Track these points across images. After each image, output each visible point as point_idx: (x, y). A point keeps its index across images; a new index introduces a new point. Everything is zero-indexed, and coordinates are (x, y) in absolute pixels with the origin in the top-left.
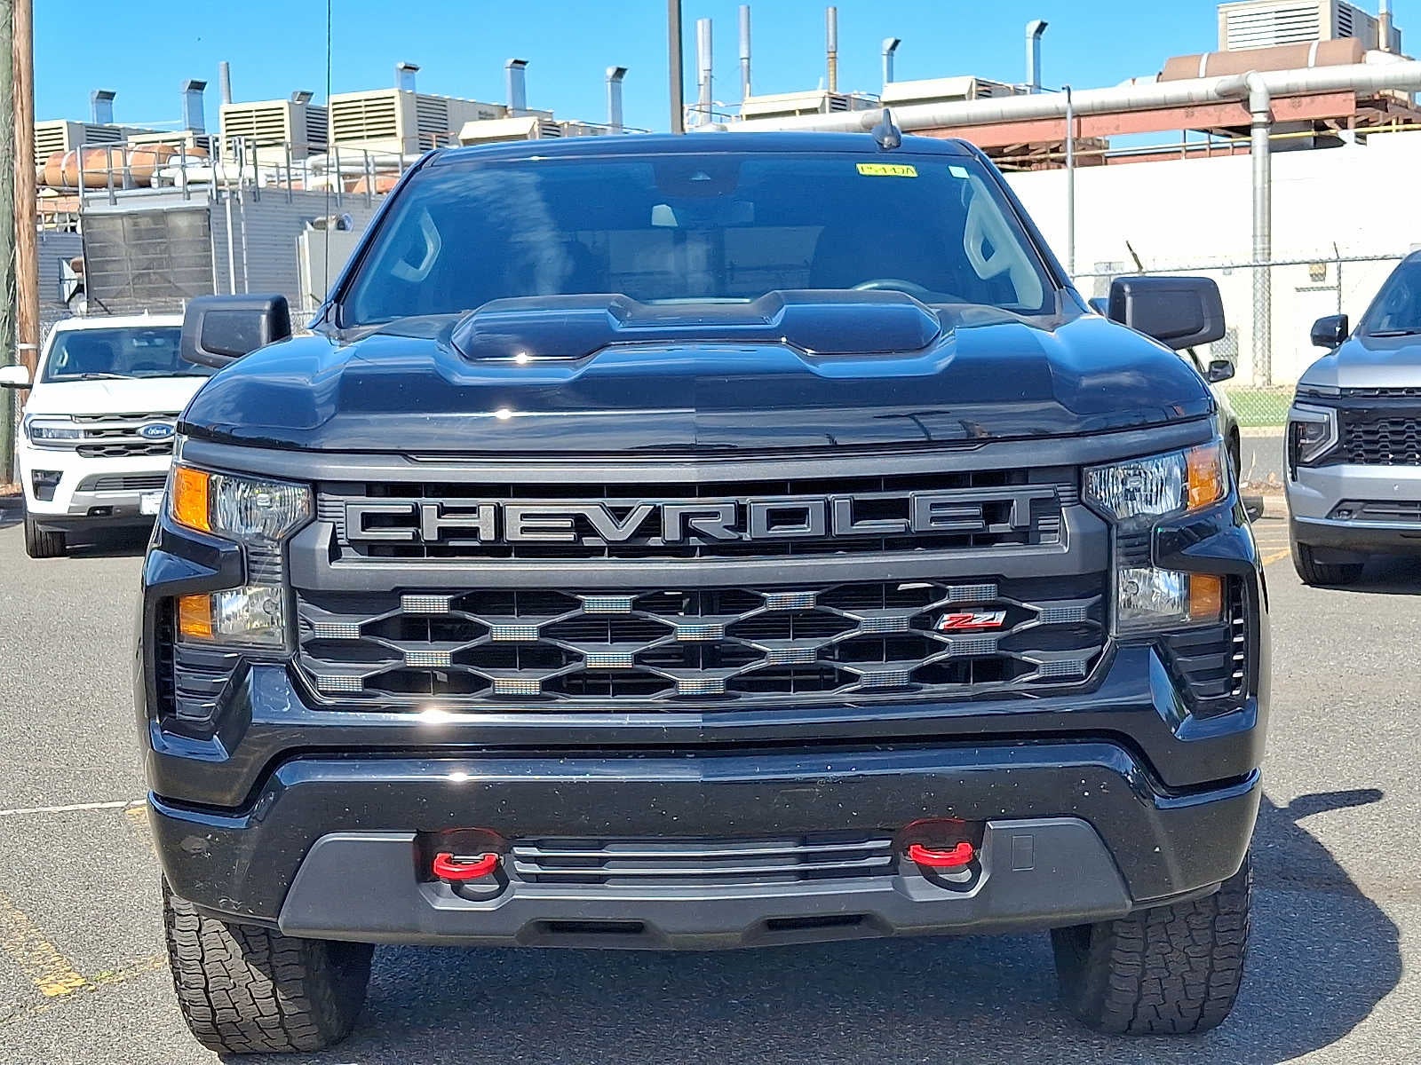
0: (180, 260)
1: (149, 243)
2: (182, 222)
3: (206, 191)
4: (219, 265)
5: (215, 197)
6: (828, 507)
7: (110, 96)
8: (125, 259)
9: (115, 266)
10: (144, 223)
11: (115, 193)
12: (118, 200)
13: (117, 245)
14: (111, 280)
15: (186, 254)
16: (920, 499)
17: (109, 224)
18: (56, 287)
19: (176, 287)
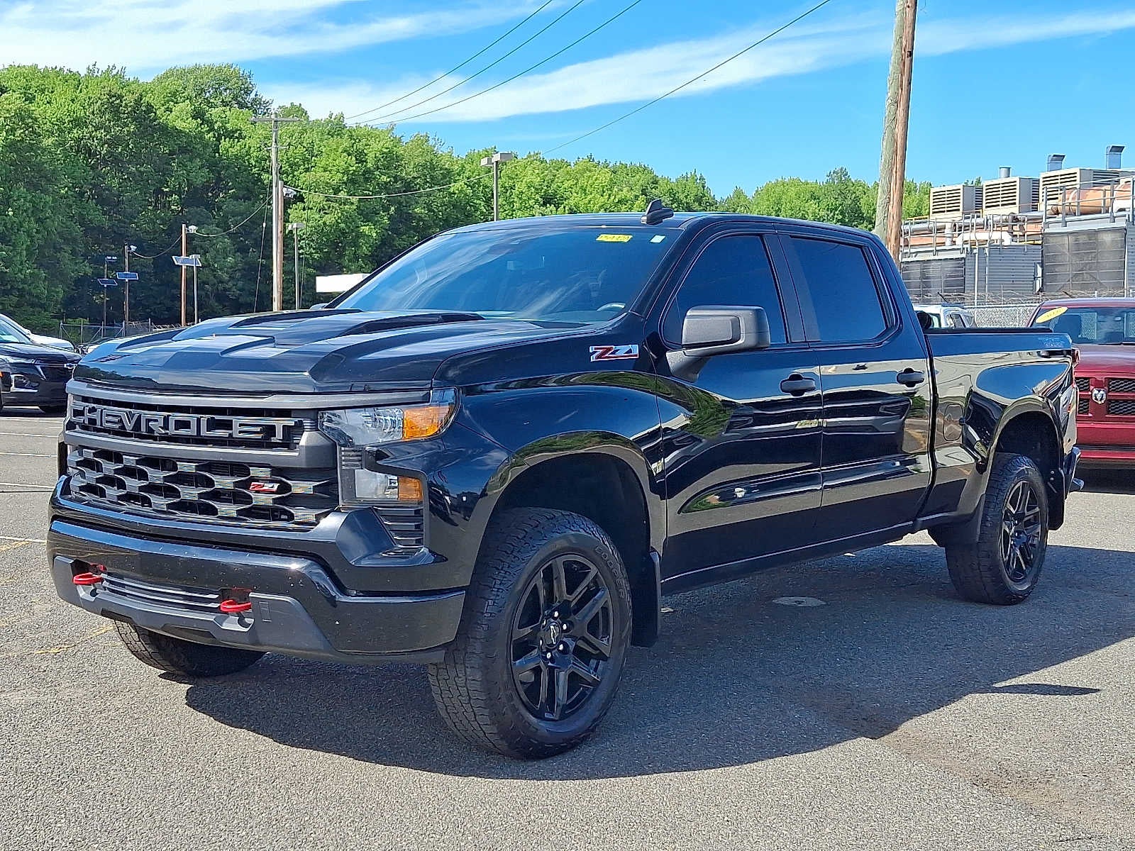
0: (1104, 264)
1: (1084, 253)
2: (1107, 238)
3: (1125, 216)
4: (1130, 268)
5: (1131, 220)
6: (199, 420)
7: (1120, 149)
8: (1068, 264)
9: (1060, 268)
10: (1083, 239)
11: (1066, 219)
12: (1068, 223)
13: (1064, 254)
14: (1058, 278)
15: (1108, 260)
16: (237, 421)
17: (1059, 240)
18: (1031, 283)
19: (1101, 283)
